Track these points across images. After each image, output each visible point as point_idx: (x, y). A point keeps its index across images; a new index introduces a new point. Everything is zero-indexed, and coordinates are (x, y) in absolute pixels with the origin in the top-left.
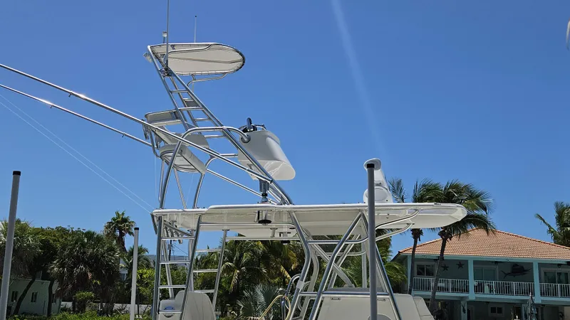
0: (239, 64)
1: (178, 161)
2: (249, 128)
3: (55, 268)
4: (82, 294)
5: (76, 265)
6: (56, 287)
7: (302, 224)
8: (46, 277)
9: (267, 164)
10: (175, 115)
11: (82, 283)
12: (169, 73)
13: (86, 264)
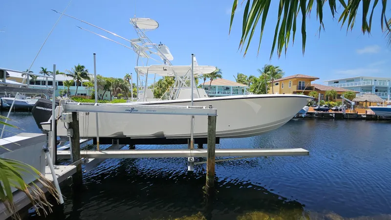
0: (157, 26)
1: (141, 54)
2: (161, 45)
3: (111, 88)
4: (119, 95)
5: (116, 87)
6: (112, 93)
7: (175, 71)
8: (109, 90)
9: (166, 55)
10: (139, 40)
11: (119, 91)
12: (137, 27)
13: (120, 87)
